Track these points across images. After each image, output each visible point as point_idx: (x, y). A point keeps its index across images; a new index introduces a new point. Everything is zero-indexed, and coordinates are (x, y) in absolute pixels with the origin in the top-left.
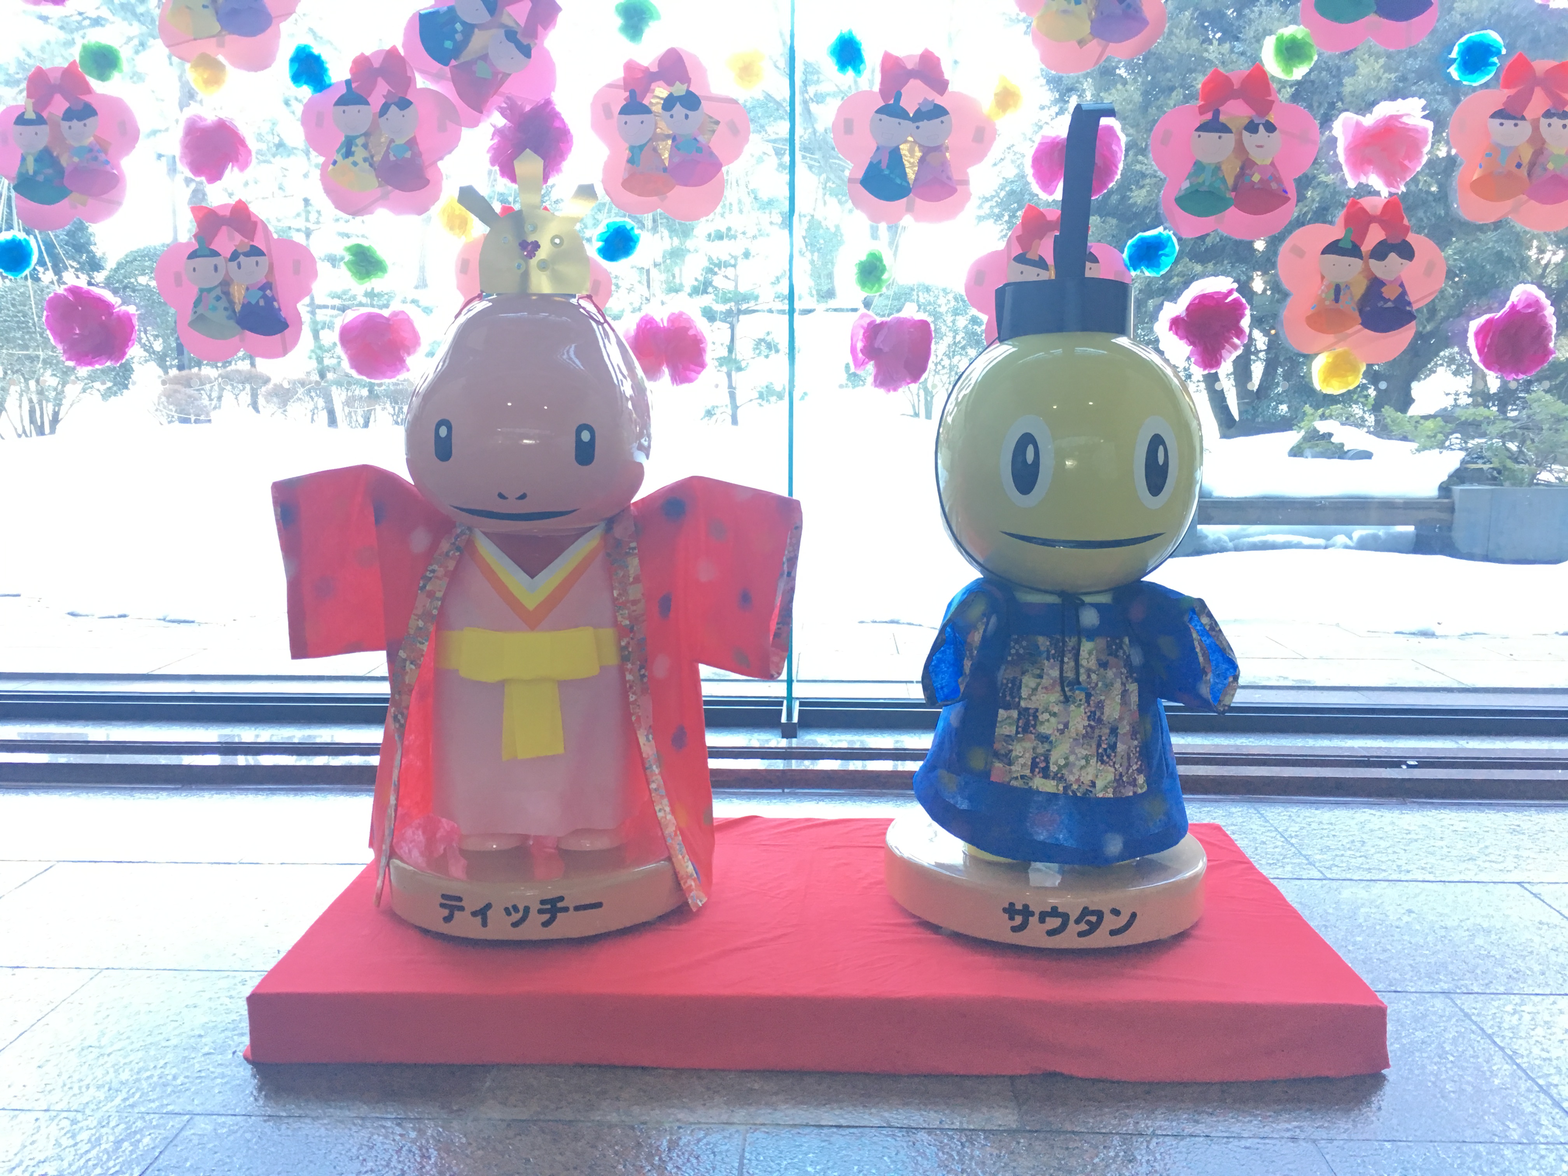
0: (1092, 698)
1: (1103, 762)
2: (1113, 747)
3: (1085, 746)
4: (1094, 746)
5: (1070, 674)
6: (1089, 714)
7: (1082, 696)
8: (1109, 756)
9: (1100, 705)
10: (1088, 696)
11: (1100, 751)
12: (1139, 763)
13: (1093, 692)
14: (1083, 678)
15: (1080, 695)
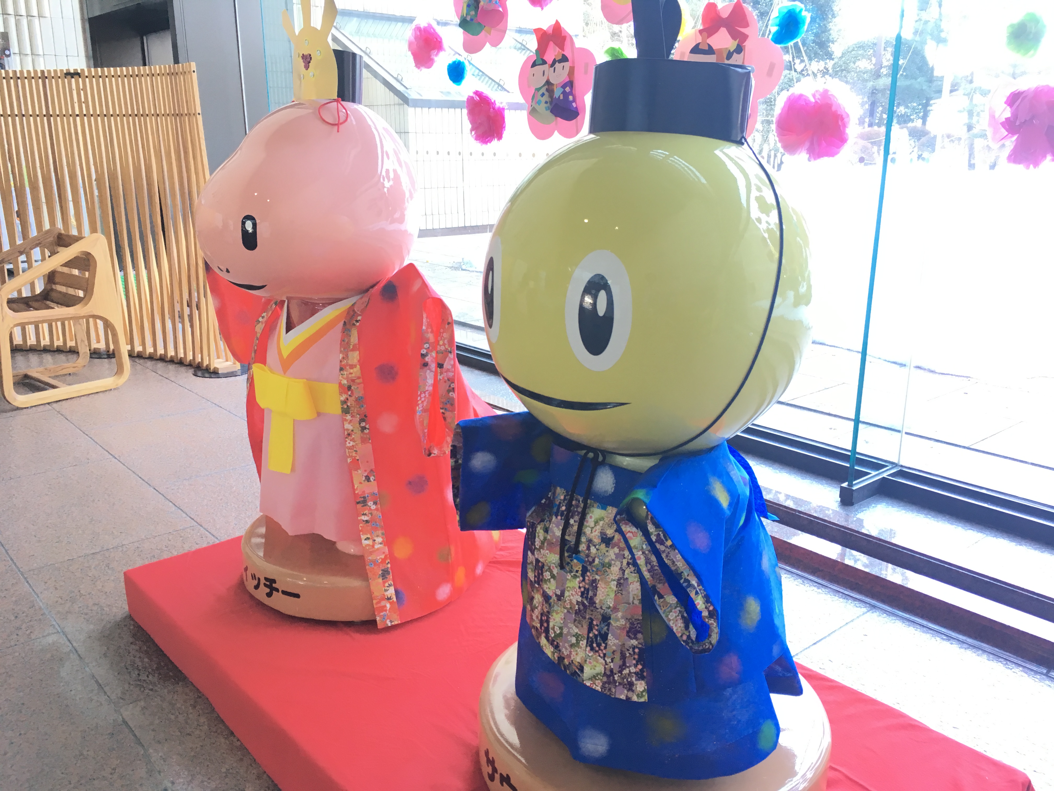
0: (588, 574)
1: (592, 649)
2: (604, 637)
3: (576, 623)
4: (586, 627)
5: (571, 538)
6: (582, 589)
7: (579, 567)
8: (599, 645)
9: (594, 584)
10: (585, 571)
11: (591, 635)
12: (640, 667)
13: (589, 568)
14: (583, 547)
15: (577, 566)
